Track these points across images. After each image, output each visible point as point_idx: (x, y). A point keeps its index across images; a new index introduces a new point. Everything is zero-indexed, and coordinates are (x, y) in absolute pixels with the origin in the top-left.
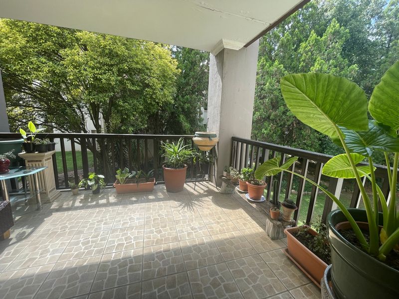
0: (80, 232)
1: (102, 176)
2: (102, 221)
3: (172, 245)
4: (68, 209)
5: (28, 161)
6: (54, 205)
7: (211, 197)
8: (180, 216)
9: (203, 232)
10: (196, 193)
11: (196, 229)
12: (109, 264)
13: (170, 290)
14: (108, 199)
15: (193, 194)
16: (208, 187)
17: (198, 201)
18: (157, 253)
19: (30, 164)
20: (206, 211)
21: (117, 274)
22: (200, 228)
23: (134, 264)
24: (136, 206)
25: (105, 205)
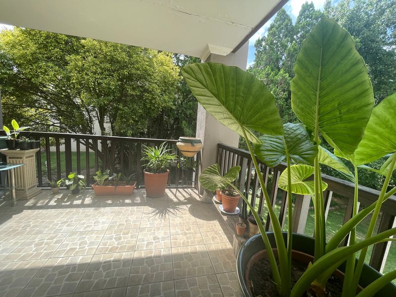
0: (40, 232)
1: (82, 177)
2: (67, 222)
3: (125, 255)
4: (40, 208)
5: (10, 158)
6: (30, 203)
7: (189, 206)
8: (148, 223)
9: (165, 243)
10: (175, 200)
11: (158, 239)
12: (50, 269)
14: (84, 200)
15: (171, 200)
16: (190, 195)
17: (174, 208)
18: (105, 262)
19: (11, 160)
20: (178, 220)
21: (53, 282)
22: (163, 239)
23: (76, 272)
24: (108, 209)
25: (78, 206)
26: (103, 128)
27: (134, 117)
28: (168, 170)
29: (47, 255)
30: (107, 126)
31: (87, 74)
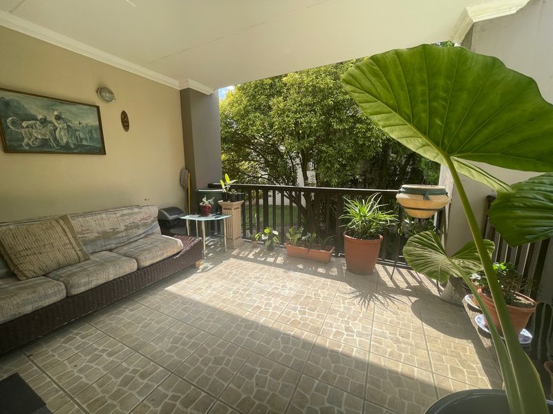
0: (237, 281)
1: (276, 233)
2: (258, 278)
3: (306, 335)
4: (242, 258)
6: (235, 253)
7: (414, 299)
8: (343, 305)
9: (361, 341)
10: (390, 284)
11: (353, 332)
13: (272, 379)
14: (276, 259)
15: (384, 284)
16: (420, 282)
17: (385, 296)
18: (284, 334)
19: (225, 210)
20: (388, 316)
21: (239, 332)
22: (359, 334)
23: (257, 331)
24: (298, 274)
25: (270, 264)
26: (306, 178)
27: (341, 159)
28: (381, 237)
29: (240, 305)
30: (311, 174)
31: (288, 116)
